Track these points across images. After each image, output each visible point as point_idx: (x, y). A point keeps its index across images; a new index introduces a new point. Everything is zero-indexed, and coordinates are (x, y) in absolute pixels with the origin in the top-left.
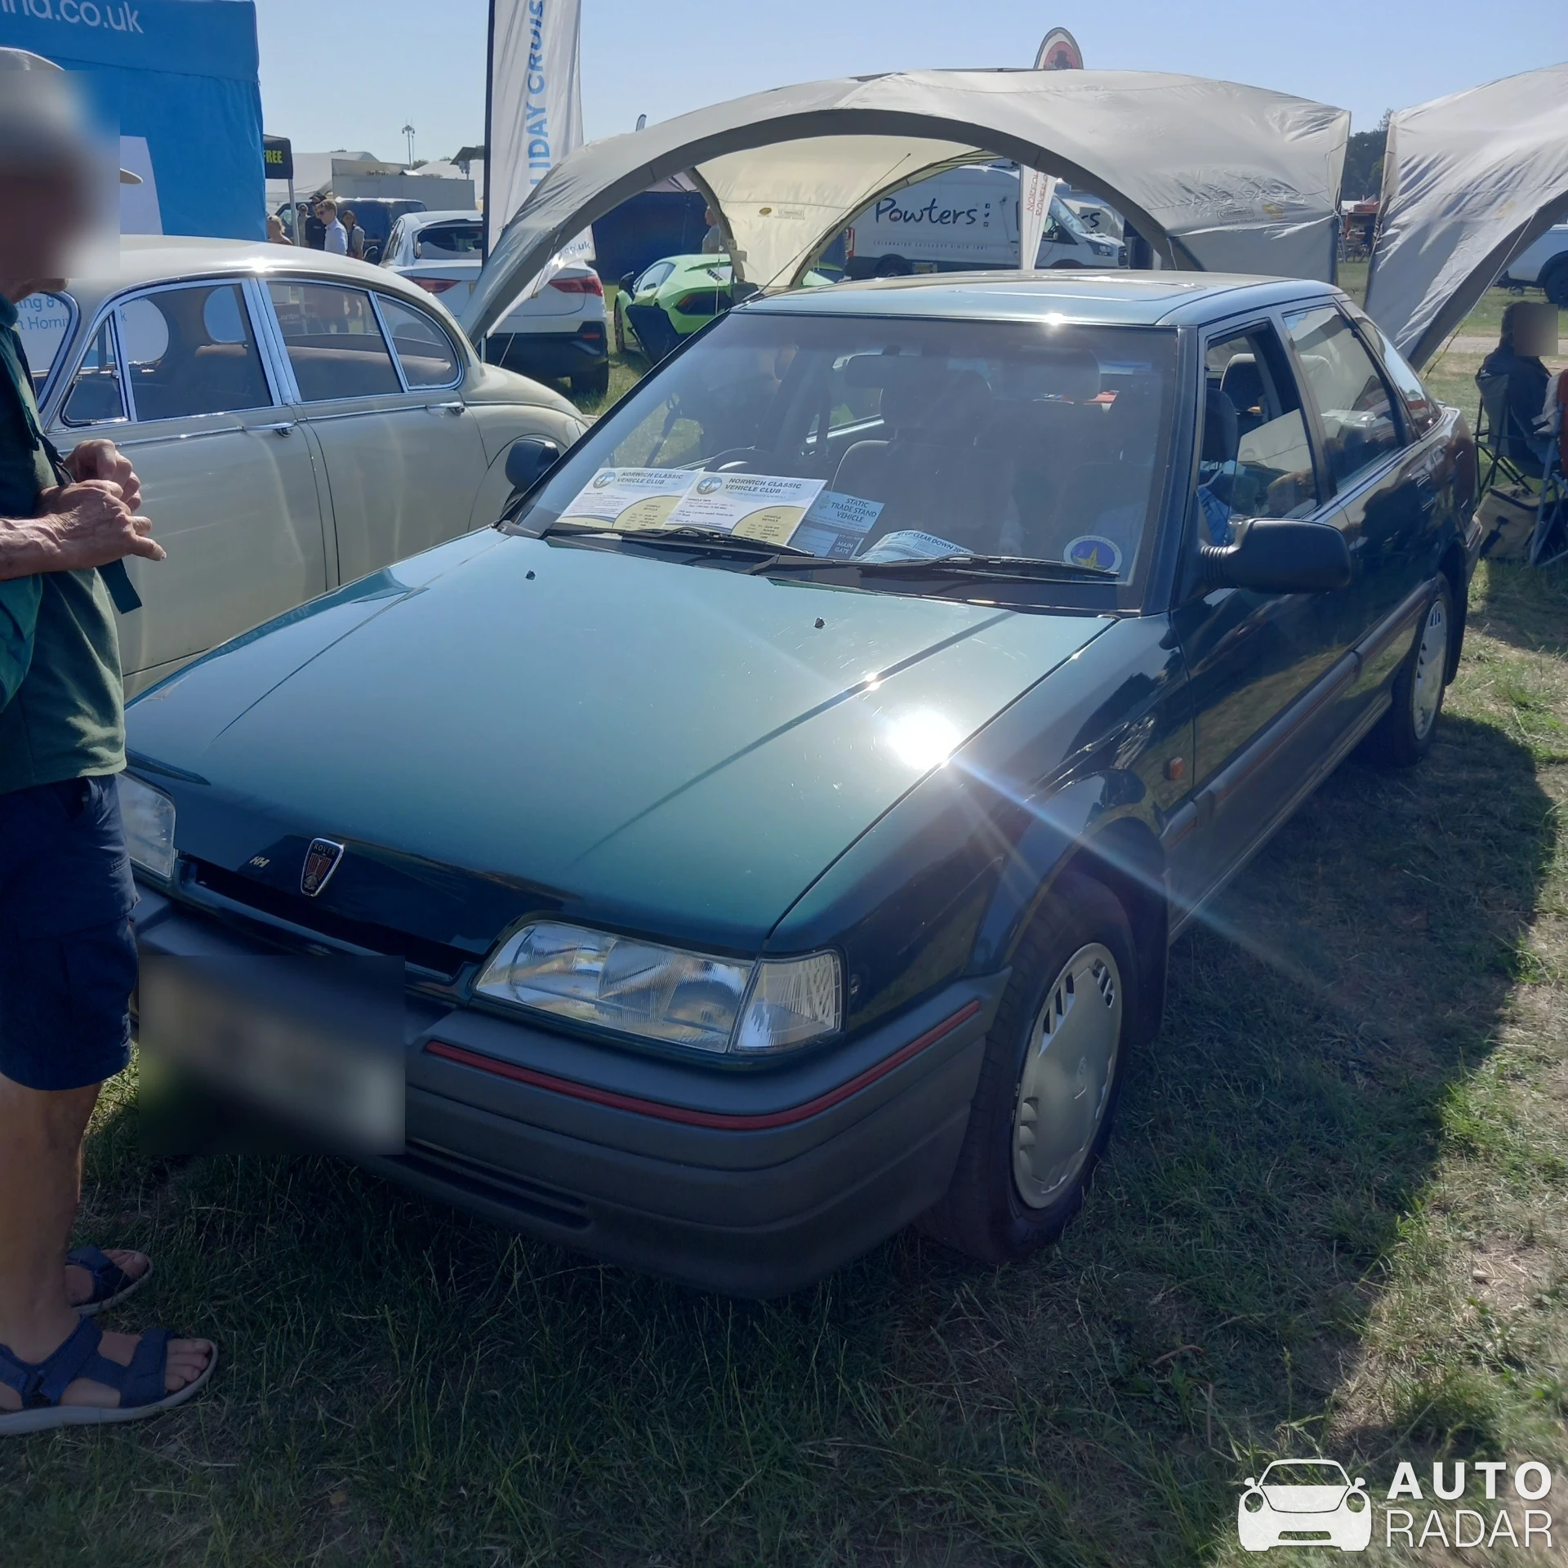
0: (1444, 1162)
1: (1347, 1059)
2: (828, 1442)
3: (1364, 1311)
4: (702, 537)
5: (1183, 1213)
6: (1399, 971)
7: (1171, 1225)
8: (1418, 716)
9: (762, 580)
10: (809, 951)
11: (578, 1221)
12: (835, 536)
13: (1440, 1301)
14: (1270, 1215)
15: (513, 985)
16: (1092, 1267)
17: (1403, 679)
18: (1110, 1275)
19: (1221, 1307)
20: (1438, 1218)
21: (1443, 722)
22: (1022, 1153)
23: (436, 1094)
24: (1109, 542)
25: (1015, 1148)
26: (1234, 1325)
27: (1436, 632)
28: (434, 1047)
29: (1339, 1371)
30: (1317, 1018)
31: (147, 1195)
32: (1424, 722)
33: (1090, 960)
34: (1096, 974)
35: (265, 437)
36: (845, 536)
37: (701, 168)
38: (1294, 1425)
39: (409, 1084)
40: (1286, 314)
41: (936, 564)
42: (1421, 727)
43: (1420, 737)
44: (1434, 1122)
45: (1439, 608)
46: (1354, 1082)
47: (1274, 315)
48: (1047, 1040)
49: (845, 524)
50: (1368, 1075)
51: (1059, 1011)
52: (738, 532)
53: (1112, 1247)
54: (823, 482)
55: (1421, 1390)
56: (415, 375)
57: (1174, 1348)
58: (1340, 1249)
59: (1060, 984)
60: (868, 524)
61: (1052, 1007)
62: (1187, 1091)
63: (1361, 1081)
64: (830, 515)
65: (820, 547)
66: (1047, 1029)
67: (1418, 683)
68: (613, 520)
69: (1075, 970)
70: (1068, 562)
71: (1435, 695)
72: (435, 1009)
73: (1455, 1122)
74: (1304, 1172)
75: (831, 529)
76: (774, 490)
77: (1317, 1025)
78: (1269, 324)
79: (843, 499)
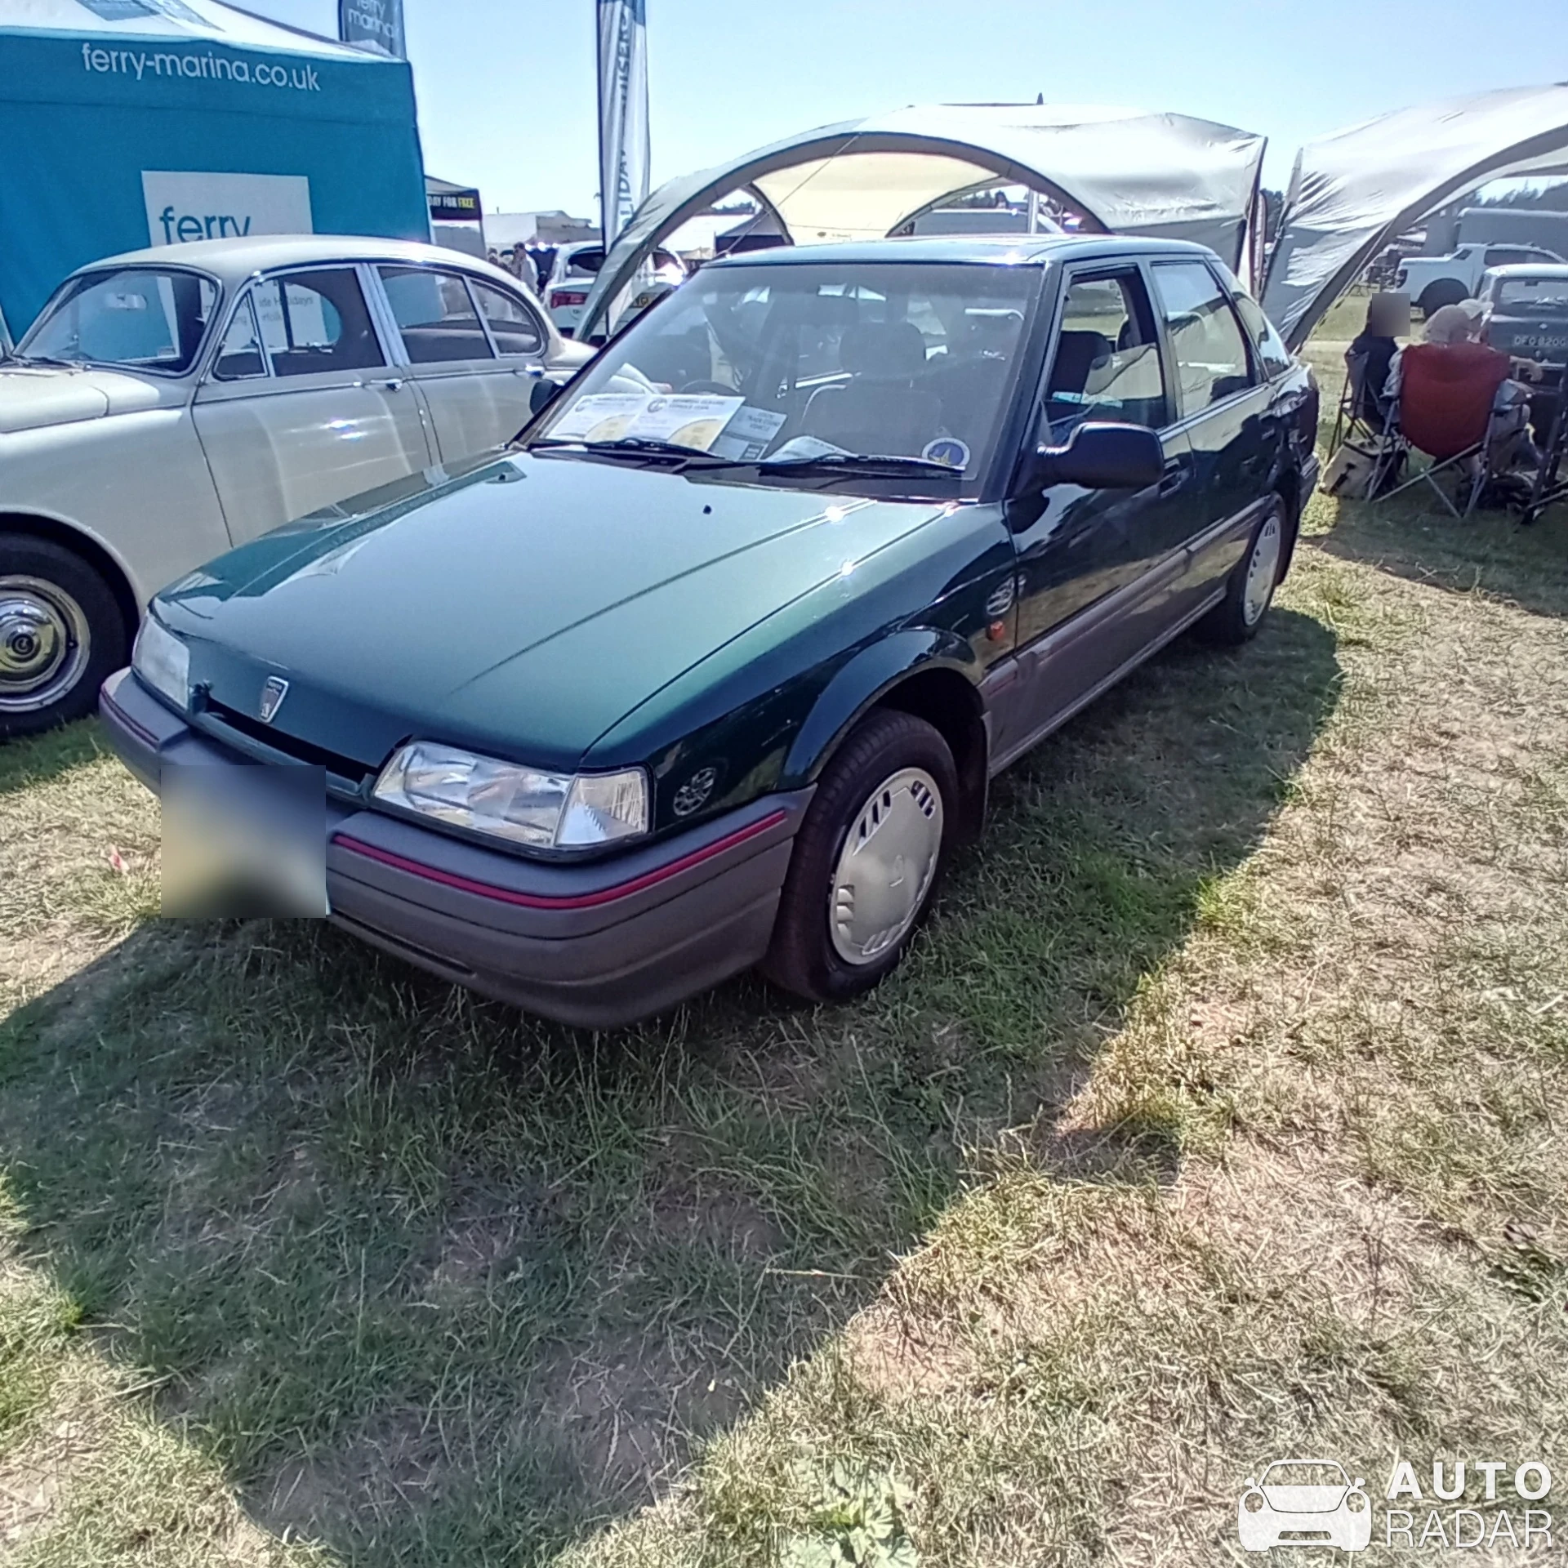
0: (1192, 936)
1: (1134, 858)
2: (664, 1129)
3: (1098, 1045)
4: (642, 445)
5: (977, 969)
6: (1193, 796)
7: (968, 979)
8: (1248, 606)
9: (681, 478)
10: (618, 768)
11: (468, 971)
12: (746, 444)
13: (1159, 1038)
14: (1044, 972)
15: (408, 792)
16: (898, 1007)
17: (1236, 578)
18: (911, 1012)
19: (989, 1039)
20: (1174, 977)
21: (1269, 614)
22: (841, 926)
23: (342, 875)
24: (960, 443)
25: (832, 922)
26: (995, 1053)
27: (1269, 542)
28: (340, 839)
29: (1070, 1088)
30: (1120, 828)
31: (224, 937)
32: (1254, 612)
33: (910, 781)
34: (914, 793)
35: (380, 391)
36: (754, 443)
37: (760, 183)
38: (1011, 1131)
39: (328, 869)
40: (1154, 264)
41: (814, 462)
42: (1250, 617)
43: (1249, 623)
44: (1189, 906)
45: (1274, 522)
46: (1136, 875)
47: (1144, 264)
48: (863, 842)
49: (756, 433)
50: (1148, 870)
51: (876, 819)
52: (672, 442)
53: (917, 992)
54: (742, 399)
55: (1126, 1105)
56: (504, 346)
57: (944, 1068)
58: (1093, 997)
59: (877, 798)
60: (772, 432)
61: (869, 816)
62: (1003, 879)
63: (1142, 873)
64: (745, 427)
65: (734, 452)
66: (863, 833)
67: (1250, 581)
68: (583, 436)
69: (890, 789)
70: (924, 460)
71: (1266, 592)
72: (347, 808)
73: (1205, 907)
74: (1079, 940)
75: (743, 438)
76: (705, 406)
77: (1120, 833)
78: (1137, 268)
79: (756, 412)
